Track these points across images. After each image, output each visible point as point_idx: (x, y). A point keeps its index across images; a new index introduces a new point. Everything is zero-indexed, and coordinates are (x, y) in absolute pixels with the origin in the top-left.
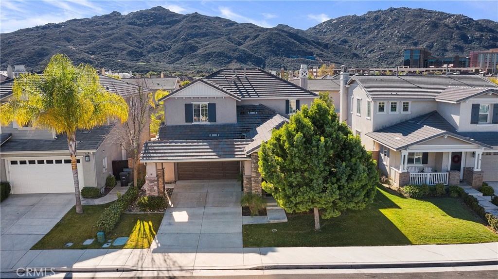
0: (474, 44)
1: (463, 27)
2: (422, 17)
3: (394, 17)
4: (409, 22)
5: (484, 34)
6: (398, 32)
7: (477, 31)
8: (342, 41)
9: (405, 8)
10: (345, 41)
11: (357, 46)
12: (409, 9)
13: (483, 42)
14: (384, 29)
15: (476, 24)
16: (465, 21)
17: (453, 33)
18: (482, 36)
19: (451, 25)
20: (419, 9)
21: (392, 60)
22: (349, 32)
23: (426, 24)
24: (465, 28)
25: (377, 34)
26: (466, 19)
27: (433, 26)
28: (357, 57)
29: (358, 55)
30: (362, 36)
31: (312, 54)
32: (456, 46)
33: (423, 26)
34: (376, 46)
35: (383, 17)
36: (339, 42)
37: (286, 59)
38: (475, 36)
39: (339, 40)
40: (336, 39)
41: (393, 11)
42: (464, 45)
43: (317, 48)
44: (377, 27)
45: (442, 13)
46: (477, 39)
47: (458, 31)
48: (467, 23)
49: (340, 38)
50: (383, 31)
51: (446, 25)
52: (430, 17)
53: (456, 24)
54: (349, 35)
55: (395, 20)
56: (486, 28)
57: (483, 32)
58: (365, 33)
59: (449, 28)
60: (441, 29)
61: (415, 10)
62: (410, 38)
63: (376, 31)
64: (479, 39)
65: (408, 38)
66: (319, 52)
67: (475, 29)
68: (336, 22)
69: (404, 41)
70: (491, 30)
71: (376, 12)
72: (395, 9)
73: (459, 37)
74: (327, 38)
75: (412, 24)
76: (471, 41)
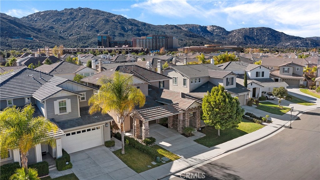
0: (129, 32)
1: (122, 23)
2: (99, 15)
3: (83, 14)
4: (92, 18)
5: (133, 27)
6: (86, 23)
7: (130, 25)
8: (50, 27)
9: (88, 9)
10: (52, 28)
11: (61, 31)
12: (91, 9)
13: (133, 31)
14: (77, 21)
15: (129, 21)
16: (122, 19)
17: (117, 26)
18: (132, 28)
19: (116, 21)
20: (97, 10)
21: (85, 41)
22: (54, 21)
23: (102, 20)
24: (123, 23)
25: (73, 24)
26: (123, 18)
27: (106, 21)
28: (62, 39)
29: (62, 37)
30: (63, 25)
31: (30, 36)
32: (120, 33)
33: (100, 20)
34: (74, 32)
35: (75, 13)
36: (48, 28)
37: (10, 40)
38: (129, 28)
39: (47, 26)
40: (45, 26)
41: (81, 10)
42: (124, 33)
43: (33, 32)
44: (73, 19)
45: (110, 14)
46: (130, 30)
47: (120, 25)
48: (124, 20)
49: (48, 26)
50: (76, 22)
51: (113, 21)
52: (104, 15)
53: (118, 21)
54: (54, 23)
55: (83, 15)
56: (134, 24)
57: (133, 26)
58: (65, 23)
59: (115, 22)
60: (111, 23)
61: (94, 10)
62: (94, 27)
63: (72, 22)
64: (131, 30)
65: (93, 27)
66: (35, 35)
67: (128, 24)
68: (44, 14)
69: (90, 29)
70: (136, 25)
71: (70, 9)
72: (82, 9)
73: (121, 28)
74: (38, 25)
75: (93, 19)
76: (127, 31)
